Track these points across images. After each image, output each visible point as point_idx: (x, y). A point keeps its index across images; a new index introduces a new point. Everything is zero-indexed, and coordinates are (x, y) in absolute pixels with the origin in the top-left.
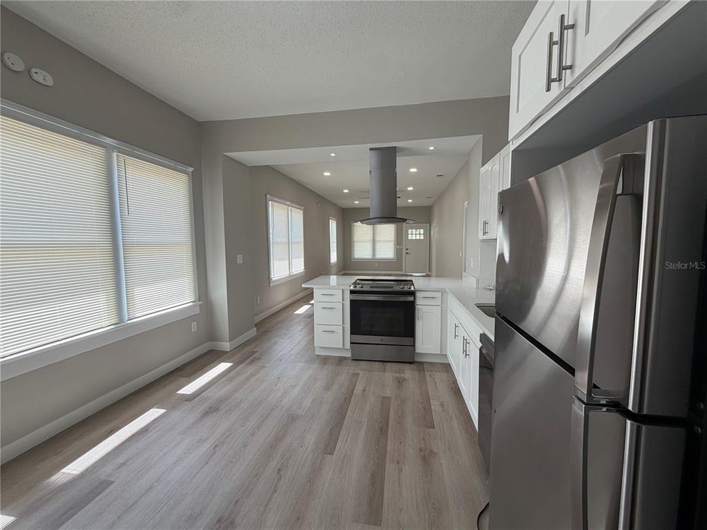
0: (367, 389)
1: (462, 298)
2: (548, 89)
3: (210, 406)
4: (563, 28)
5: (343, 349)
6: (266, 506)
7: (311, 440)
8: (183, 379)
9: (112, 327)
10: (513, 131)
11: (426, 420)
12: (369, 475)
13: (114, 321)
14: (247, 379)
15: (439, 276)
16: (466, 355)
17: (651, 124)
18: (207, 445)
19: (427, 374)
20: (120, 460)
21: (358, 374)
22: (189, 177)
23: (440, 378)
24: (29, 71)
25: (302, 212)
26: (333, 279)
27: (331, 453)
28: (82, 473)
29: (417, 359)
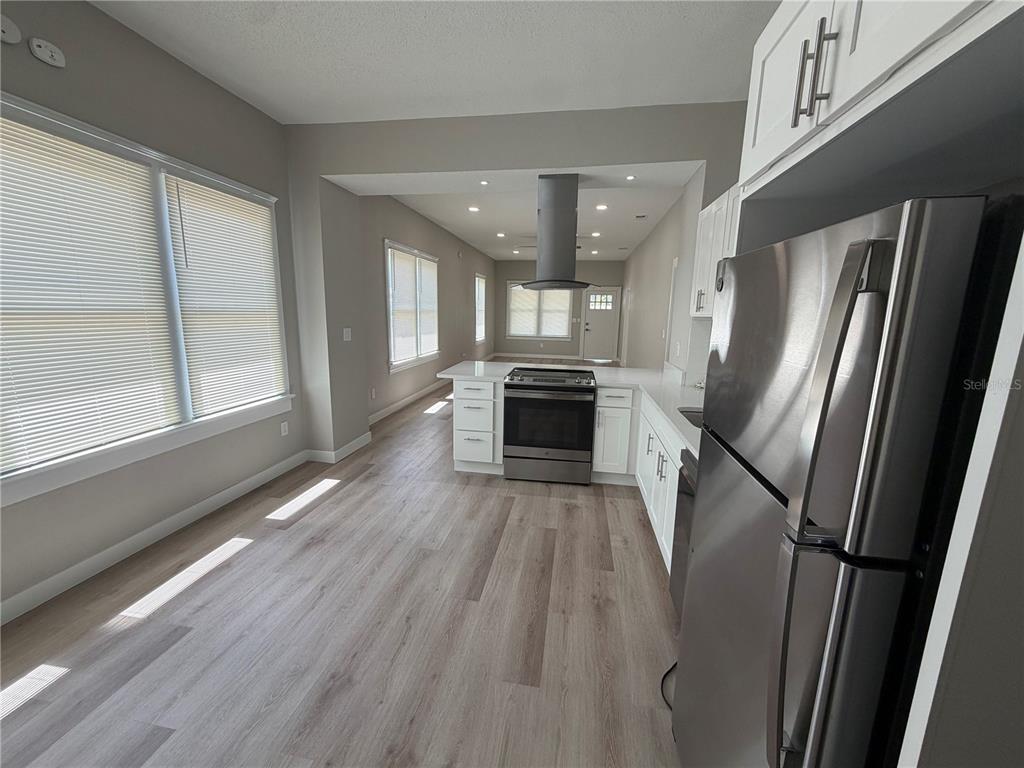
0: (525, 518)
1: (660, 399)
2: (795, 124)
3: (313, 537)
4: (823, 37)
5: (493, 464)
6: (393, 661)
7: (449, 582)
8: (272, 500)
9: (172, 427)
10: (745, 174)
11: (603, 559)
12: (525, 627)
13: (176, 419)
14: (361, 502)
15: (631, 365)
16: (661, 477)
17: (907, 205)
18: (311, 586)
19: (607, 500)
20: (198, 602)
21: (514, 498)
22: (271, 211)
23: (624, 505)
24: (28, 43)
25: (436, 265)
26: (480, 366)
27: (476, 599)
28: (148, 617)
29: (595, 480)
